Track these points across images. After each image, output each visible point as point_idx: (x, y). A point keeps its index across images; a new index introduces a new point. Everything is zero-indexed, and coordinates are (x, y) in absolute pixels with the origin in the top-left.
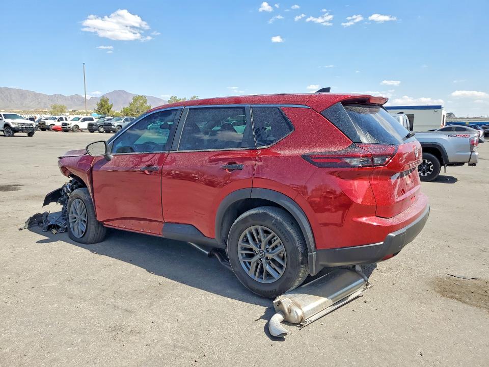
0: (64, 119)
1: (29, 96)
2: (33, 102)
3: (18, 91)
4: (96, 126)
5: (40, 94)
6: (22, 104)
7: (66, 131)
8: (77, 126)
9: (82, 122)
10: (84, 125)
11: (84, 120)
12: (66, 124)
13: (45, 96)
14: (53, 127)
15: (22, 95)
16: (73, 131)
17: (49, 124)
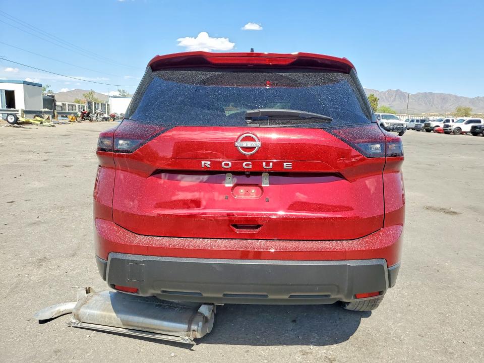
0: (451, 121)
1: (450, 100)
2: (453, 106)
3: (441, 95)
4: (480, 128)
5: (461, 97)
6: (441, 107)
7: (447, 133)
8: (459, 129)
9: (466, 124)
10: (467, 128)
11: (470, 122)
12: (448, 126)
13: (466, 98)
14: (437, 128)
15: (444, 99)
16: (454, 133)
17: (434, 126)
